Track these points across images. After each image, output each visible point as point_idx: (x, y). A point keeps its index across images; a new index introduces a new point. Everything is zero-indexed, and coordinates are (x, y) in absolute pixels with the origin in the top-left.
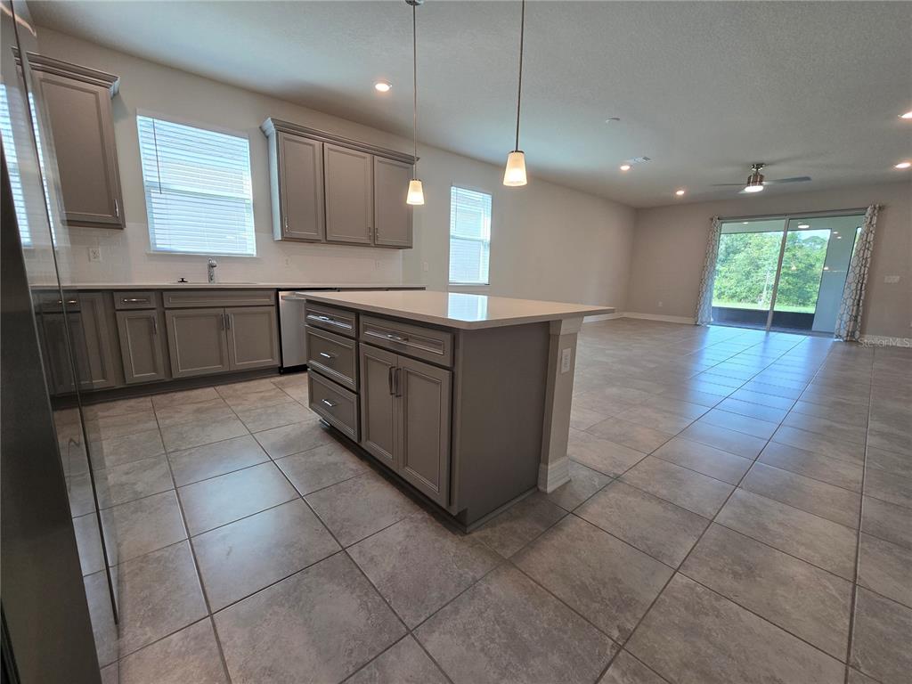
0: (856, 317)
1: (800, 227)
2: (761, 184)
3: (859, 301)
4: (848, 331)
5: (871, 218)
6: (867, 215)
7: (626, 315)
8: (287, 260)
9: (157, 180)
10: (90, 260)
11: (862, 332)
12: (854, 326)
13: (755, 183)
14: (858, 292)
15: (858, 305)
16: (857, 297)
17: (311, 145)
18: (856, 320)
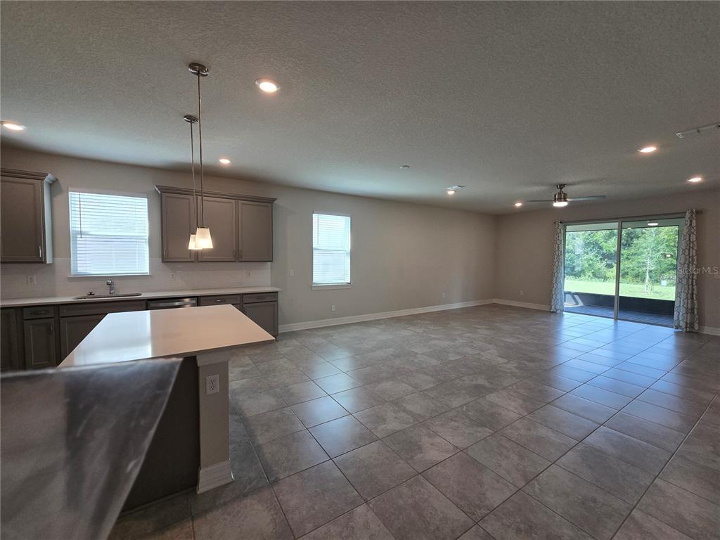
0: (692, 309)
1: (649, 224)
2: (566, 201)
3: (692, 294)
4: (687, 323)
5: (691, 221)
6: (687, 218)
7: (495, 301)
8: (173, 275)
9: (79, 230)
10: (27, 283)
11: (701, 324)
12: (692, 318)
13: (560, 200)
14: (690, 287)
15: (692, 298)
16: (690, 292)
17: (187, 199)
18: (692, 313)
